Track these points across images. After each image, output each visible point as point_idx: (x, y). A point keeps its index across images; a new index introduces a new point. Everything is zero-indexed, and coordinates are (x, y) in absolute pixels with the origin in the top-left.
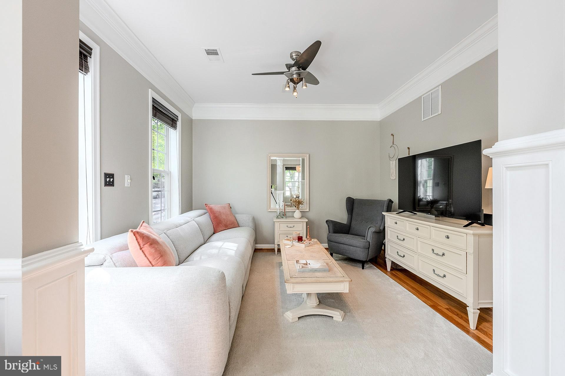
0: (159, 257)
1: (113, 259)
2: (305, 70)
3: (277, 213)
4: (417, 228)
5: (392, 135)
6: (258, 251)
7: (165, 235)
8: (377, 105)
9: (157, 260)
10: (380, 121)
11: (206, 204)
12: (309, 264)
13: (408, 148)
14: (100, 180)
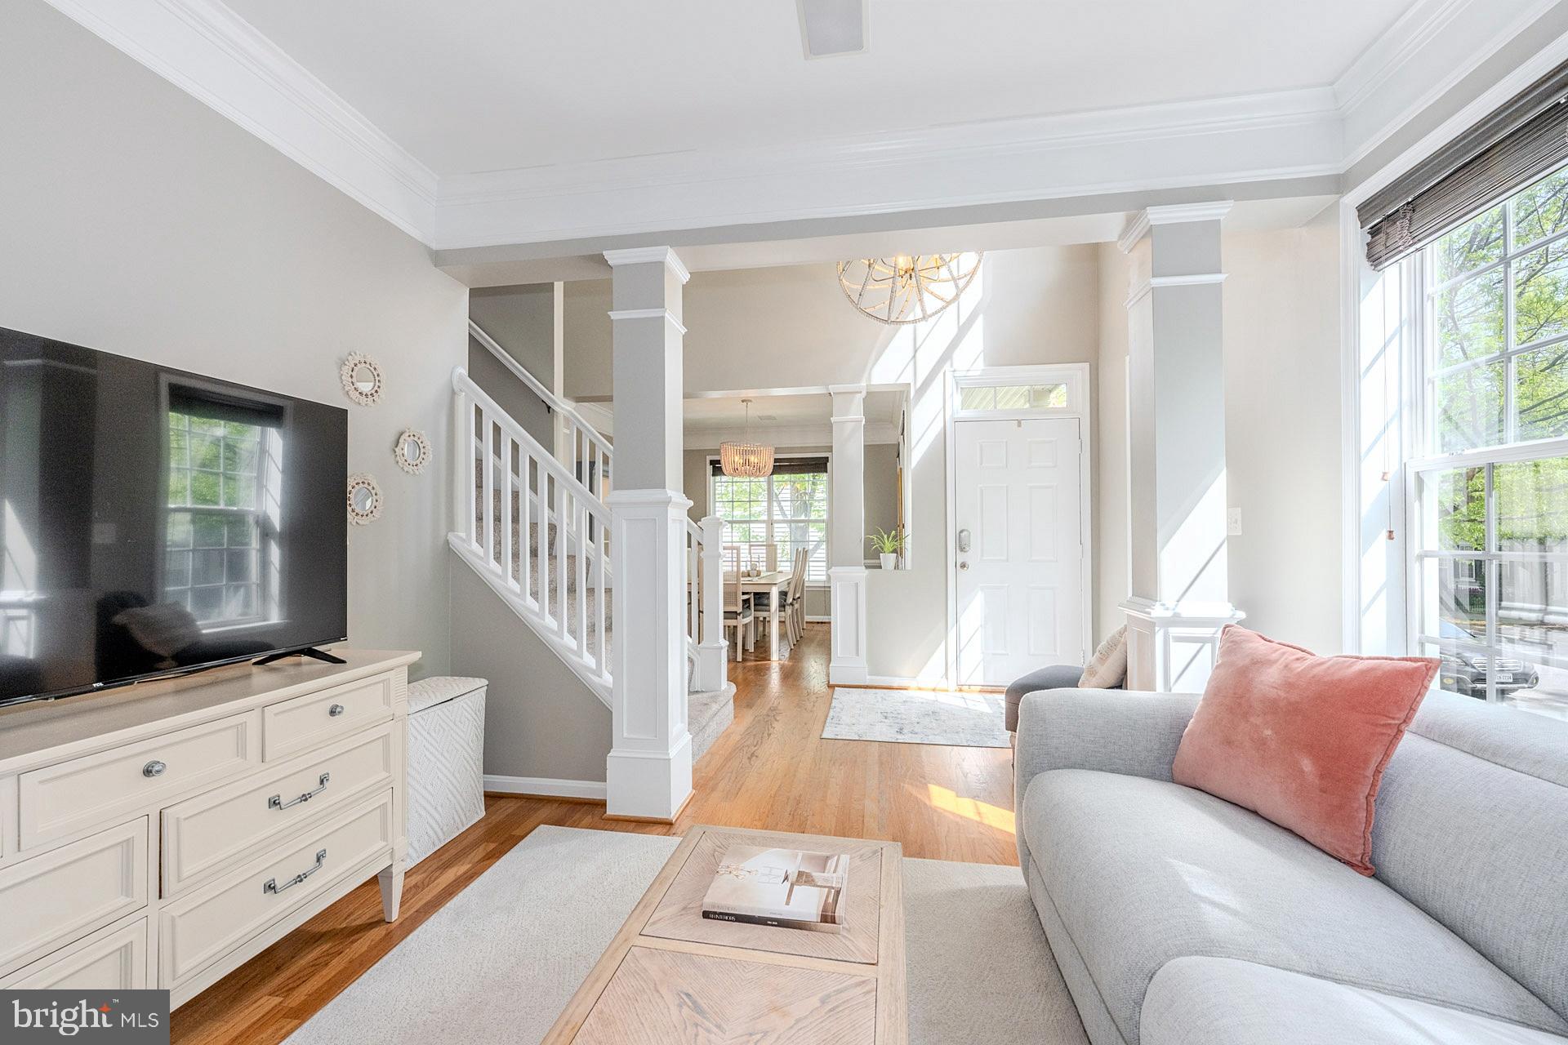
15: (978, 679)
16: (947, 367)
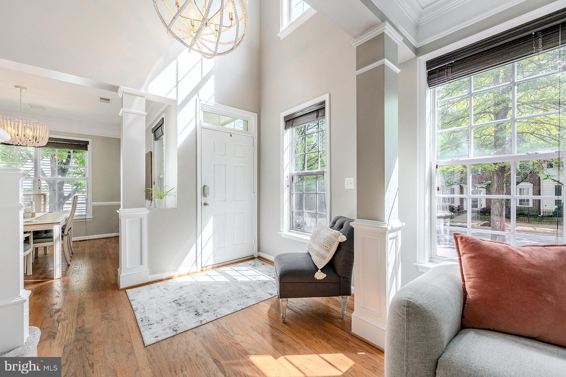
15: (211, 262)
16: (195, 97)
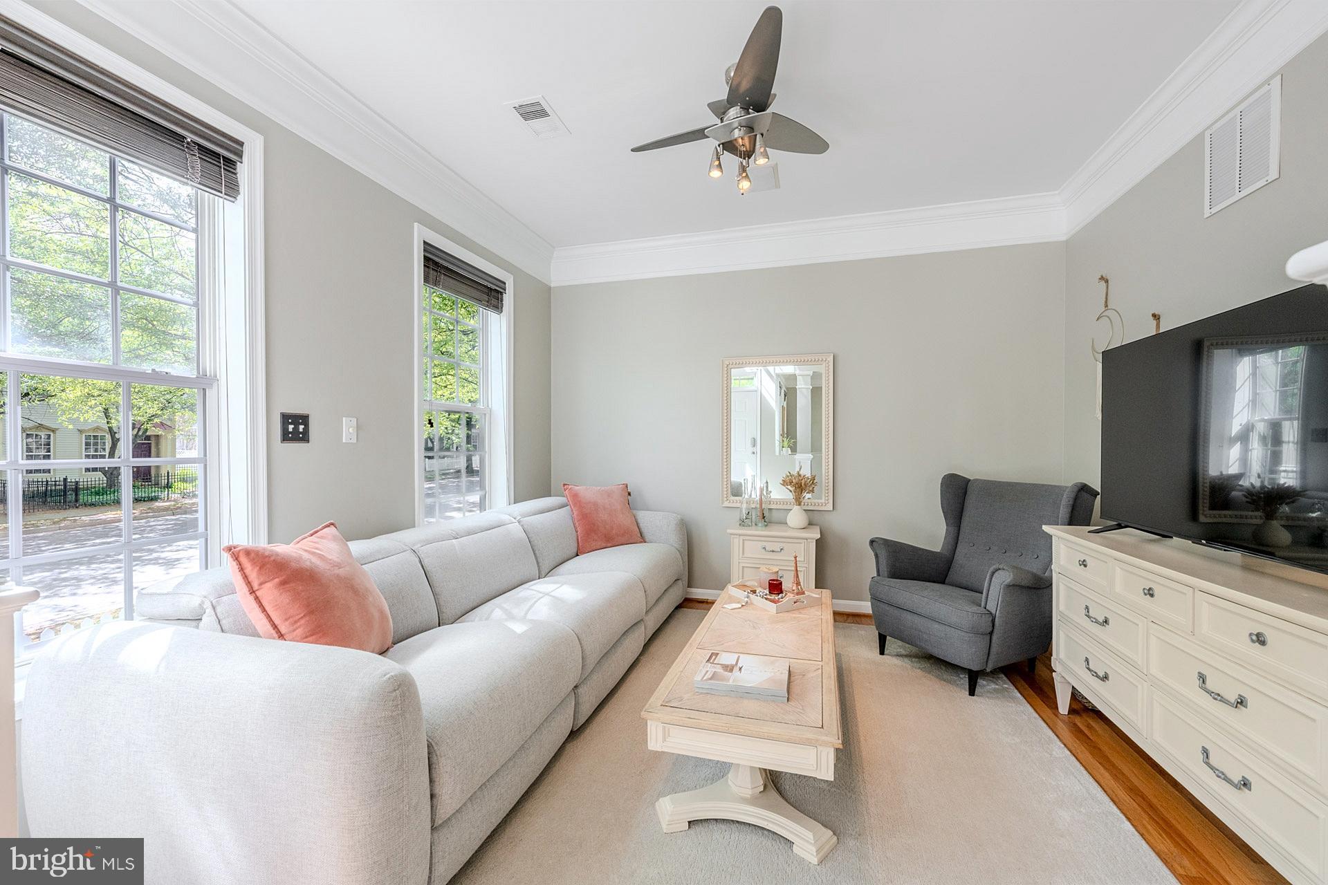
0: (302, 615)
1: (219, 610)
2: (764, 111)
3: (741, 511)
4: (1150, 589)
5: (1102, 278)
6: (697, 605)
7: (413, 554)
8: (1057, 192)
9: (296, 622)
10: (1067, 242)
11: (564, 485)
12: (740, 669)
13: (1154, 315)
14: (267, 428)
